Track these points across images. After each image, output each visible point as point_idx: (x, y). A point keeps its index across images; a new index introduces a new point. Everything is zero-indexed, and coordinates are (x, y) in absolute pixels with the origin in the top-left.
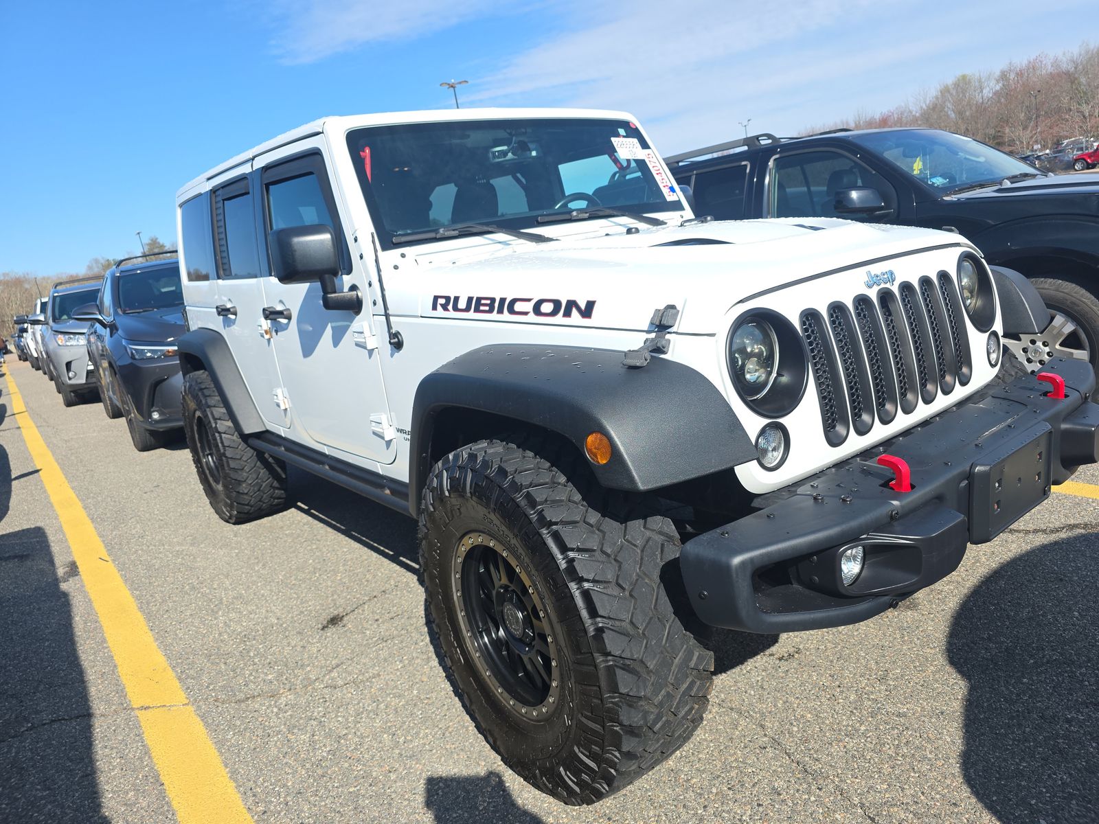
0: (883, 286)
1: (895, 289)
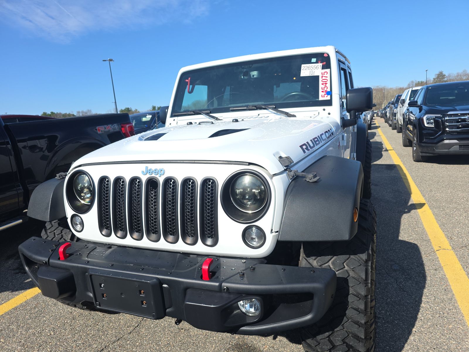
0: (153, 175)
1: (161, 180)
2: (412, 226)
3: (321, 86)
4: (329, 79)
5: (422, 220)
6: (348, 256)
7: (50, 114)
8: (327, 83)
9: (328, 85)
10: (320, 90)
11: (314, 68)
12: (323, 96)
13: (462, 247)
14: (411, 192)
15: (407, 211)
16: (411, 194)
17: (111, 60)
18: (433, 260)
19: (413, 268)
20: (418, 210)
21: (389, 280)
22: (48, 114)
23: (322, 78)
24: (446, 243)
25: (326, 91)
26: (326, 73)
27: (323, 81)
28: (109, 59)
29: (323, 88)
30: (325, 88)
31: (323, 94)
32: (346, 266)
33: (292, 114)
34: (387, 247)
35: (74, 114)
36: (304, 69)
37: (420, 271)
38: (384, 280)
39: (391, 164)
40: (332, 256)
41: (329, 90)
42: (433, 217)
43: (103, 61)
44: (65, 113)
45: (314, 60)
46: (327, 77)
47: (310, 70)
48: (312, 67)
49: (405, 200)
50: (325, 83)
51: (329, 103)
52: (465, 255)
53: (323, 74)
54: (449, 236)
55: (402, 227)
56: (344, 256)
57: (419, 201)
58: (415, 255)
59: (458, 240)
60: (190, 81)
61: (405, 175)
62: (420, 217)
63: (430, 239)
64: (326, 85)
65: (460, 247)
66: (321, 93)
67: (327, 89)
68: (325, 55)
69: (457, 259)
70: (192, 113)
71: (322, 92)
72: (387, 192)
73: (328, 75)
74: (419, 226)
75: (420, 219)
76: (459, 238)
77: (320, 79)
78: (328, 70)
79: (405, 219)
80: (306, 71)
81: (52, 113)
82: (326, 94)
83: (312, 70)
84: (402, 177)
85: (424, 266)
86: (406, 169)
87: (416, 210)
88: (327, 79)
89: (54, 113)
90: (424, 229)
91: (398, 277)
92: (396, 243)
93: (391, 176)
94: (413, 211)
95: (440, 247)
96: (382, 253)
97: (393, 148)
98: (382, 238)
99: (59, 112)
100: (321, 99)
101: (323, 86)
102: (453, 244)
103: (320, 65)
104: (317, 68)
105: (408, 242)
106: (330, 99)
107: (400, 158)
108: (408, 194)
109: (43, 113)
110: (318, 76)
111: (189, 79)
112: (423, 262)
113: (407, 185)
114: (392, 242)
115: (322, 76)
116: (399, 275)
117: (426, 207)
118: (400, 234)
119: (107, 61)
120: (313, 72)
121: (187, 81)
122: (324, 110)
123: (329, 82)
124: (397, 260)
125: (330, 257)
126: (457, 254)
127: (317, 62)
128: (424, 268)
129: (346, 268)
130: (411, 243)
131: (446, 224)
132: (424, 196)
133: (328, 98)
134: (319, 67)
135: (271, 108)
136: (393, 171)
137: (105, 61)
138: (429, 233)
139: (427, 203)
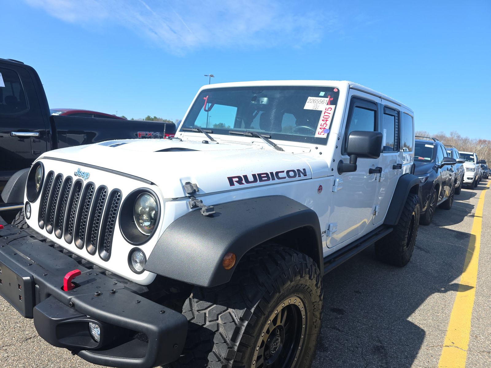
2: (436, 308)
3: (321, 122)
4: (331, 116)
5: (454, 305)
6: (226, 308)
7: (153, 118)
8: (328, 120)
9: (328, 123)
10: (319, 126)
11: (320, 102)
12: (320, 133)
13: (484, 352)
14: (465, 270)
15: (442, 290)
16: (464, 272)
17: (212, 76)
18: (431, 356)
19: (399, 357)
20: (458, 292)
21: (358, 362)
22: (151, 118)
23: (324, 114)
24: (464, 340)
25: (324, 128)
26: (330, 109)
27: (325, 117)
28: (210, 74)
29: (322, 125)
30: (325, 125)
31: (321, 131)
32: (219, 319)
33: (280, 146)
34: (386, 324)
35: (173, 122)
36: (310, 102)
37: (405, 363)
38: (352, 360)
39: (466, 232)
40: (212, 304)
41: (327, 127)
42: (472, 305)
43: (205, 75)
44: (166, 119)
45: (322, 94)
46: (330, 114)
47: (315, 104)
48: (318, 100)
49: (451, 277)
50: (326, 119)
51: (324, 142)
52: (479, 363)
53: (327, 109)
54: (474, 333)
55: (422, 307)
56: (222, 307)
57: (468, 283)
58: (413, 343)
59: (484, 342)
60: (207, 99)
61: (473, 249)
62: (454, 302)
63: (448, 330)
64: (326, 122)
65: (480, 351)
66: (318, 130)
67: (326, 126)
68: (335, 90)
69: (464, 364)
70: (196, 130)
71: (320, 128)
72: (434, 263)
73: (332, 112)
74: (446, 311)
75: (453, 304)
76: (488, 340)
77: (322, 115)
78: (333, 107)
79: (435, 299)
80: (311, 104)
81: (155, 117)
82: (323, 131)
83: (317, 104)
84: (467, 250)
85: (414, 359)
86: (480, 242)
87: (456, 292)
88: (328, 116)
89: (157, 118)
90: (449, 316)
91: (372, 362)
92: (400, 323)
93: (455, 245)
94: (450, 293)
95: (454, 343)
96: (374, 329)
97: (483, 215)
98: (387, 313)
99: (160, 118)
100: (317, 136)
101: (323, 123)
102: (473, 345)
103: (327, 99)
104: (323, 102)
105: (416, 326)
106: (326, 137)
107: (482, 229)
108: (460, 270)
109: (147, 116)
110: (321, 112)
111: (207, 97)
112: (417, 353)
113: (466, 259)
114: (396, 321)
115: (325, 112)
116: (375, 359)
117: (472, 292)
118: (413, 314)
119: (208, 76)
120: (318, 106)
121: (205, 98)
122: (317, 148)
123: (330, 120)
124: (386, 343)
125: (209, 304)
126: (469, 358)
127: (325, 96)
128: (413, 361)
129: (220, 321)
130: (419, 328)
131: (482, 319)
132: (478, 278)
133: (325, 136)
134: (325, 102)
135: (263, 136)
136: (462, 241)
137: (207, 76)
138: (451, 323)
139: (476, 288)
